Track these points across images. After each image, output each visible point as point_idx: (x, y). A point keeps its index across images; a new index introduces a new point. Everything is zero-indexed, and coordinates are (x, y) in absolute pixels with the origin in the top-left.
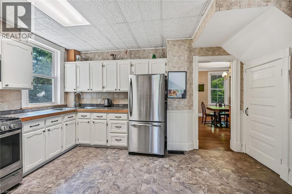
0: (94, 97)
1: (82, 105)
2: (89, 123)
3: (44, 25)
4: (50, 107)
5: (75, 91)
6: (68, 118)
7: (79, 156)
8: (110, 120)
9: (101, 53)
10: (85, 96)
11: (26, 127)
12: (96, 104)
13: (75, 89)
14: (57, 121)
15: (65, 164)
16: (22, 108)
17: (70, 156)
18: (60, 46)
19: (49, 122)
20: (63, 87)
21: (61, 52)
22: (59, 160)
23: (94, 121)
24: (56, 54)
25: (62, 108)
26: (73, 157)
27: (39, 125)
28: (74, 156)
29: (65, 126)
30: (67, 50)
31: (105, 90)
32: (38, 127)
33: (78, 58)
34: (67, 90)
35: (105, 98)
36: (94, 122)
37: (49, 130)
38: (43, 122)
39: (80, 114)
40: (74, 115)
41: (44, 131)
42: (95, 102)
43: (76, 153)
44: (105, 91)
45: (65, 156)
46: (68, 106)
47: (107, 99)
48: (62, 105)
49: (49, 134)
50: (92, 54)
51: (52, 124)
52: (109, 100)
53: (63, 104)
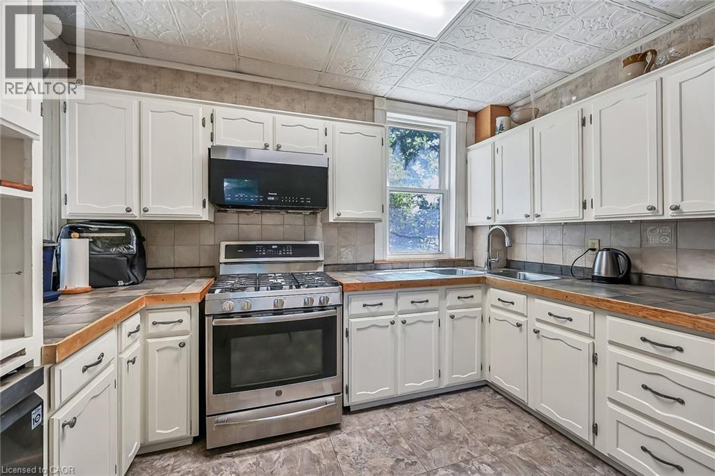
0: (553, 242)
1: (513, 265)
2: (521, 330)
3: (398, 63)
4: (429, 262)
5: (491, 222)
6: (459, 298)
7: (477, 427)
8: (611, 343)
9: (580, 80)
10: (520, 237)
11: (355, 306)
12: (562, 267)
13: (489, 218)
14: (427, 301)
15: (432, 430)
16: (376, 259)
17: (457, 410)
18: (457, 110)
19: (405, 300)
20: (463, 213)
21: (458, 123)
22: (427, 406)
23: (539, 326)
24: (447, 134)
25: (455, 268)
26: (461, 419)
27: (381, 304)
28: (467, 418)
29: (448, 318)
30: (474, 115)
31: (591, 216)
32: (381, 309)
33: (501, 125)
34: (472, 221)
35: (597, 247)
36: (537, 332)
37: (404, 322)
38: (392, 301)
39: (494, 293)
40: (477, 293)
41: (392, 323)
42: (556, 259)
43: (476, 410)
44: (594, 220)
45: (444, 403)
46: (475, 265)
47: (608, 250)
48: (459, 260)
49: (404, 331)
50: (547, 96)
51: (413, 307)
52: (617, 255)
53: (462, 256)
